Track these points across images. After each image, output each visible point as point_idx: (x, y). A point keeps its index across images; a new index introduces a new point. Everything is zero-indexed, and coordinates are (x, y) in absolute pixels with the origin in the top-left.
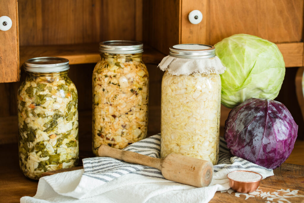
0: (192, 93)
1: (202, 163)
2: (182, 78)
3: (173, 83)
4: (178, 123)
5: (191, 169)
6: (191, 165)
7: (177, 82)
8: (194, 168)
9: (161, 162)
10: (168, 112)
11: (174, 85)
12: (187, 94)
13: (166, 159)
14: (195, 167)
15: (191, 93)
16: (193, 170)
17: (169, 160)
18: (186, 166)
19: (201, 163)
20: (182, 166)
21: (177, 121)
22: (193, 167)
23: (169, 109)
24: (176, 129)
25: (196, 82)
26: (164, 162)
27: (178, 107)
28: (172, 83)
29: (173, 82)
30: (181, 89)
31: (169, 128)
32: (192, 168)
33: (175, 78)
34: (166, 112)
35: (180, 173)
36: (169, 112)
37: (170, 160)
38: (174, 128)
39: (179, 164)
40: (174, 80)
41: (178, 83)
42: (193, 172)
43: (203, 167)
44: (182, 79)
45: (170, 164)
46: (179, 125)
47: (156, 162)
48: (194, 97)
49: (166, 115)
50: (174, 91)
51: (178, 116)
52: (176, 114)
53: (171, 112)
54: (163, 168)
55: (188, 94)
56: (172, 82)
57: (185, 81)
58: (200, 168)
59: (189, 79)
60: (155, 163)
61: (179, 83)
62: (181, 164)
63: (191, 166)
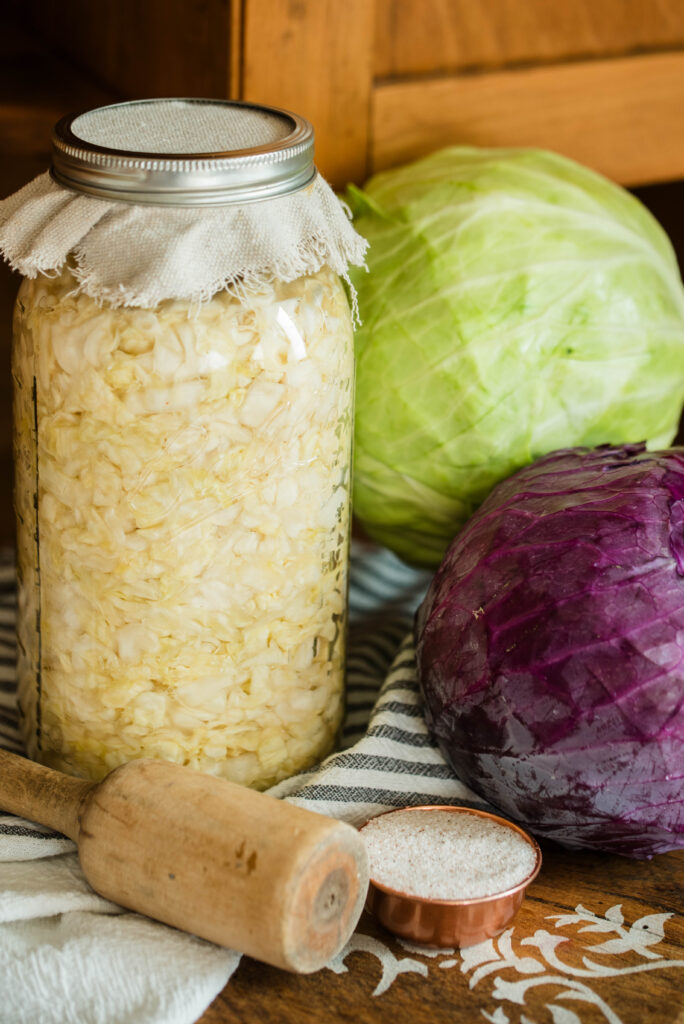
0: (239, 395)
1: (303, 833)
2: (171, 316)
3: (121, 355)
4: (157, 570)
5: (232, 859)
6: (241, 840)
7: (143, 344)
8: (254, 857)
9: (82, 802)
10: (94, 513)
11: (129, 363)
12: (208, 404)
13: (110, 788)
14: (260, 854)
15: (233, 397)
16: (244, 868)
17: (121, 800)
18: (210, 841)
19: (297, 832)
20: (186, 839)
21: (150, 558)
22: (247, 854)
23: (99, 499)
24: (145, 600)
25: (256, 334)
26: (94, 806)
27: (159, 482)
28: (112, 354)
29: (119, 348)
30: (171, 385)
31: (102, 598)
32: (239, 855)
33: (129, 323)
34: (77, 514)
35: (172, 876)
36: (102, 516)
37: (125, 797)
38: (133, 600)
39: (173, 825)
40: (125, 334)
41: (151, 347)
42: (242, 884)
43: (303, 858)
44: (173, 326)
45: (128, 822)
46: (164, 581)
47: (58, 797)
48: (248, 421)
49: (83, 527)
50: (132, 399)
51: (156, 534)
52: (142, 522)
53: (112, 513)
54: (87, 841)
55: (217, 406)
56: (114, 346)
57: (195, 339)
58: (282, 862)
59: (214, 321)
60: (53, 801)
61: (160, 351)
62: (186, 829)
63: (236, 847)
